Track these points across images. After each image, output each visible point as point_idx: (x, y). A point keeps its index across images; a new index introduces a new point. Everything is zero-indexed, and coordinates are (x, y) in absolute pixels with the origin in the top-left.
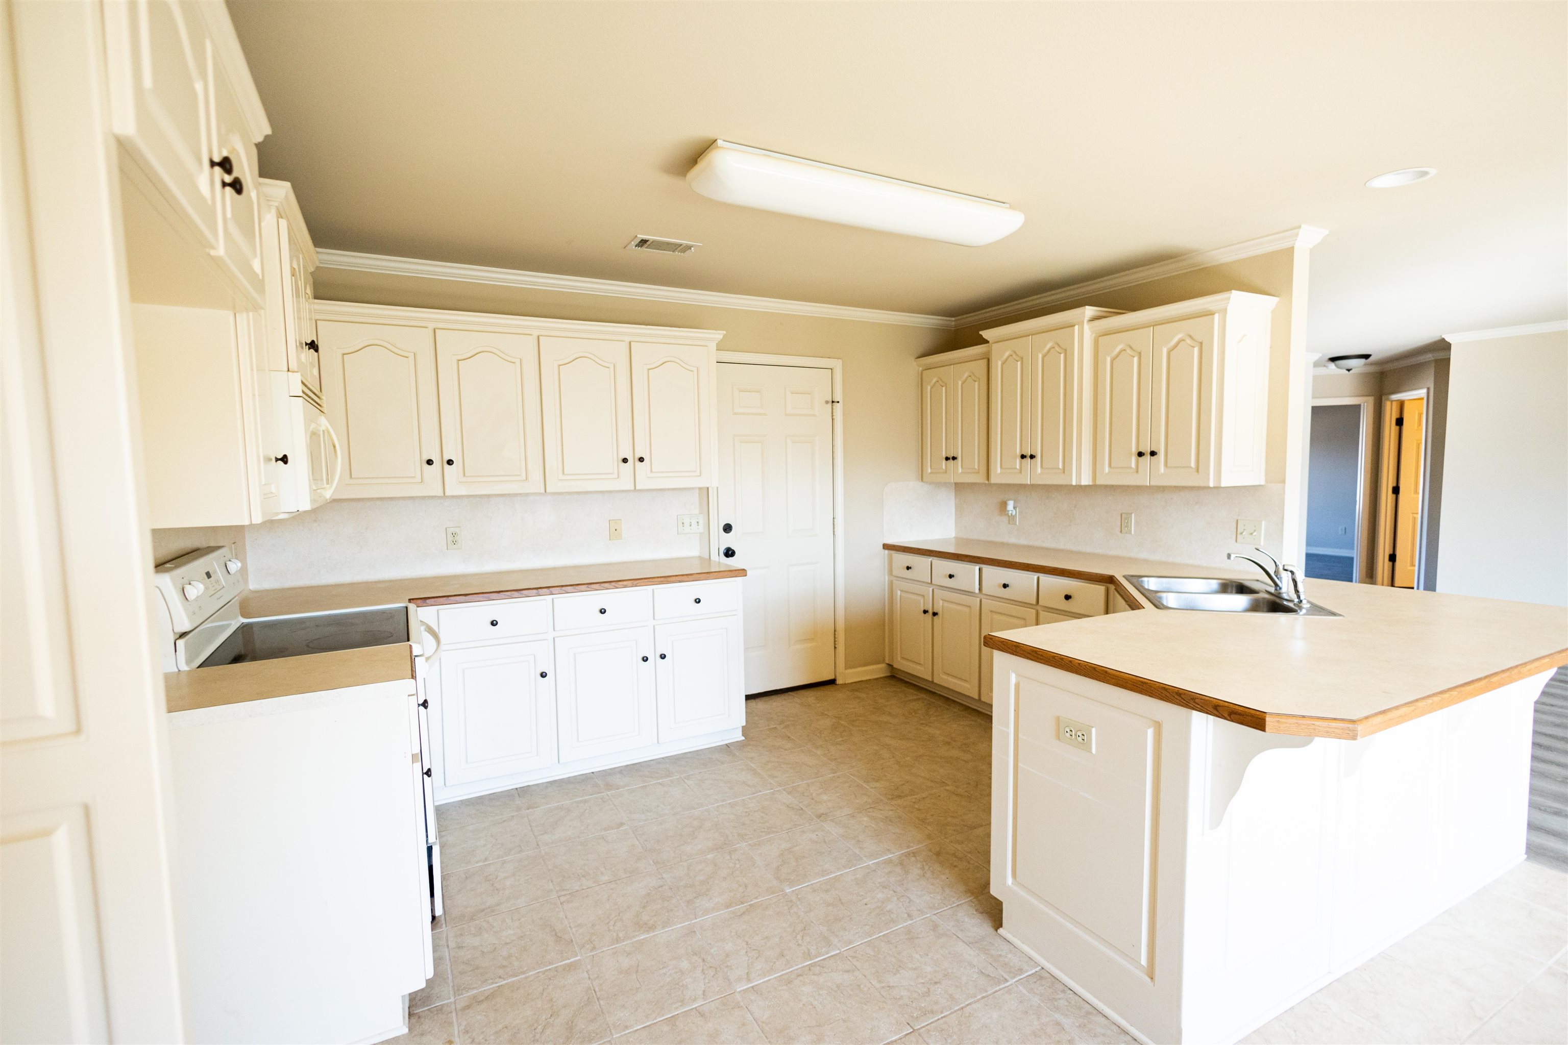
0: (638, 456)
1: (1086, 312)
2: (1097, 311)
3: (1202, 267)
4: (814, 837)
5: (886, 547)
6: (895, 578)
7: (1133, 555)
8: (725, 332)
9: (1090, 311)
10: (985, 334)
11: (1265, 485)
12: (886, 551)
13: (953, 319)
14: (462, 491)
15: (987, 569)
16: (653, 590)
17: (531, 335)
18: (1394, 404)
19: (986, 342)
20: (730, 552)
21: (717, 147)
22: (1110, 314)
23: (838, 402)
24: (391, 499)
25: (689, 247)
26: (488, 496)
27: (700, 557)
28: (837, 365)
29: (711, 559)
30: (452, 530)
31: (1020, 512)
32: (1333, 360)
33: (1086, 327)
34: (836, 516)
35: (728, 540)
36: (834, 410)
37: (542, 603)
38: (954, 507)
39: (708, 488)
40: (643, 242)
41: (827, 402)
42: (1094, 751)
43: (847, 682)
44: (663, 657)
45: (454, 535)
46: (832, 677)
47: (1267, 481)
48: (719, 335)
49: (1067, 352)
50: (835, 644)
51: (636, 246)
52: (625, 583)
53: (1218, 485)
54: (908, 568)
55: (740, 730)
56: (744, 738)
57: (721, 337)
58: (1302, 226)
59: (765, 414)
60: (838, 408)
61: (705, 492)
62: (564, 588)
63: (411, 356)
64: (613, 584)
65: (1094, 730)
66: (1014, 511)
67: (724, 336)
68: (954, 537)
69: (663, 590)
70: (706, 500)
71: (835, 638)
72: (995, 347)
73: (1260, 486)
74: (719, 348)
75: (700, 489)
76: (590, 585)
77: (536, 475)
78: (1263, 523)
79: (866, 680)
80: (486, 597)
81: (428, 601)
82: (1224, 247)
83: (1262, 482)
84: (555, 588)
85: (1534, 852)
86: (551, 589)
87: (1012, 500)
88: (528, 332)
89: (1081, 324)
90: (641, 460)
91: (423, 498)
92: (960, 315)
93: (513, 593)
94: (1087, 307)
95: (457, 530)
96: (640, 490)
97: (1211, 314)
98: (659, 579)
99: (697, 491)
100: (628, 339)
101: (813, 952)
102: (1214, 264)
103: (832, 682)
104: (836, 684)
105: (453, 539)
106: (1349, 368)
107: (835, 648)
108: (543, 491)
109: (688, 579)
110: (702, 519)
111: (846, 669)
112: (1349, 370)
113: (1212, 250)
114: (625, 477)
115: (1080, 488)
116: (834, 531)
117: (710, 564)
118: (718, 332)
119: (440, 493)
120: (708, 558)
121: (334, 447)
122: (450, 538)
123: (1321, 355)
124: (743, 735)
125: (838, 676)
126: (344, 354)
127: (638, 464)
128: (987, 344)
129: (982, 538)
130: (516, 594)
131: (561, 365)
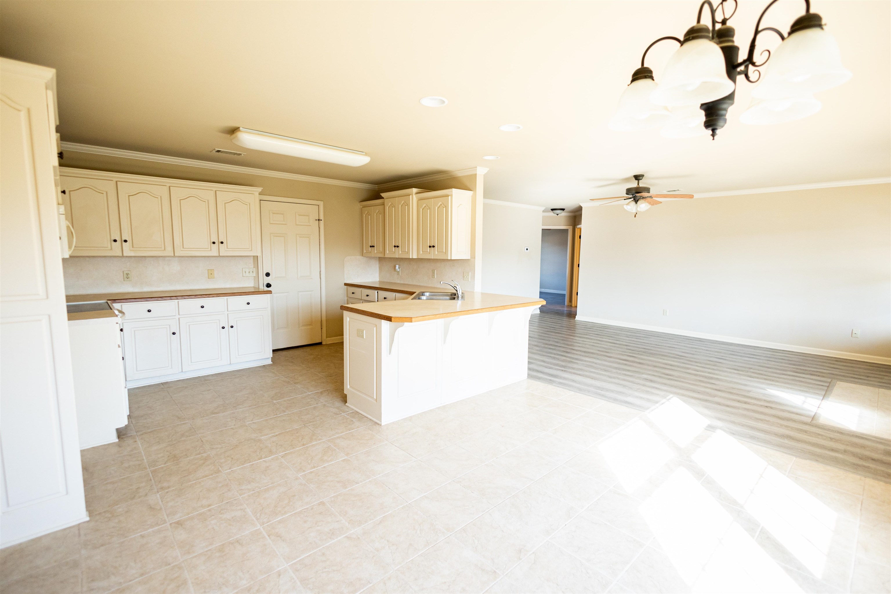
0: (220, 241)
1: (413, 190)
2: (418, 190)
3: (453, 177)
4: (291, 388)
5: (346, 284)
6: (349, 298)
7: (436, 286)
8: (262, 188)
9: (415, 190)
10: (383, 195)
11: (470, 259)
12: (346, 287)
13: (377, 186)
14: (132, 254)
15: (380, 292)
16: (227, 299)
17: (166, 186)
18: (579, 229)
19: (383, 198)
20: (269, 285)
21: (240, 131)
22: (425, 192)
23: (321, 220)
24: (94, 257)
25: (241, 154)
26: (145, 257)
27: (254, 287)
28: (321, 203)
29: (260, 288)
30: (126, 272)
31: (401, 270)
32: (552, 210)
33: (414, 196)
34: (321, 270)
35: (268, 280)
36: (320, 224)
37: (173, 303)
38: (378, 268)
39: (258, 256)
40: (218, 151)
41: (316, 220)
42: (365, 338)
43: (327, 343)
44: (232, 327)
45: (127, 274)
46: (320, 341)
47: (471, 258)
48: (260, 189)
49: (408, 205)
50: (321, 327)
51: (216, 152)
52: (213, 295)
53: (451, 259)
54: (353, 293)
55: (270, 359)
56: (272, 363)
57: (261, 190)
58: (477, 167)
59: (285, 224)
60: (322, 223)
61: (256, 258)
62: (183, 297)
63: (105, 193)
64: (207, 295)
65: (364, 331)
66: (399, 269)
67: (262, 190)
68: (379, 281)
69: (231, 299)
70: (257, 262)
71: (321, 324)
72: (386, 201)
73: (469, 259)
74: (260, 194)
75: (254, 256)
76: (196, 296)
77: (169, 248)
78: (470, 273)
79: (337, 343)
80: (145, 300)
81: (116, 301)
82: (458, 171)
83: (469, 258)
84: (179, 297)
85: (530, 376)
86: (177, 297)
87: (398, 265)
88: (164, 184)
89: (412, 195)
90: (222, 243)
91: (111, 257)
92: (379, 184)
93: (158, 298)
94: (413, 188)
95: (129, 272)
96: (221, 256)
97: (448, 196)
98: (230, 294)
99: (252, 258)
100: (215, 189)
101: (278, 414)
102: (457, 176)
103: (320, 344)
104: (322, 344)
105: (127, 277)
106: (558, 214)
107: (322, 328)
108: (173, 255)
109: (244, 294)
110: (255, 270)
111: (326, 338)
112: (557, 215)
113: (457, 171)
114: (214, 251)
115: (413, 259)
116: (320, 277)
117: (259, 289)
118: (259, 188)
119: (121, 255)
120: (258, 287)
121: (72, 233)
122: (125, 276)
123: (545, 208)
124: (272, 362)
125: (323, 340)
126: (70, 191)
127: (221, 245)
128: (383, 199)
129: (388, 281)
130: (160, 299)
131: (182, 200)
